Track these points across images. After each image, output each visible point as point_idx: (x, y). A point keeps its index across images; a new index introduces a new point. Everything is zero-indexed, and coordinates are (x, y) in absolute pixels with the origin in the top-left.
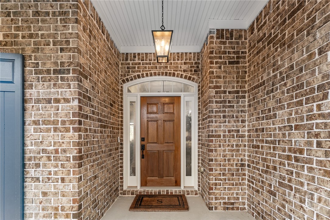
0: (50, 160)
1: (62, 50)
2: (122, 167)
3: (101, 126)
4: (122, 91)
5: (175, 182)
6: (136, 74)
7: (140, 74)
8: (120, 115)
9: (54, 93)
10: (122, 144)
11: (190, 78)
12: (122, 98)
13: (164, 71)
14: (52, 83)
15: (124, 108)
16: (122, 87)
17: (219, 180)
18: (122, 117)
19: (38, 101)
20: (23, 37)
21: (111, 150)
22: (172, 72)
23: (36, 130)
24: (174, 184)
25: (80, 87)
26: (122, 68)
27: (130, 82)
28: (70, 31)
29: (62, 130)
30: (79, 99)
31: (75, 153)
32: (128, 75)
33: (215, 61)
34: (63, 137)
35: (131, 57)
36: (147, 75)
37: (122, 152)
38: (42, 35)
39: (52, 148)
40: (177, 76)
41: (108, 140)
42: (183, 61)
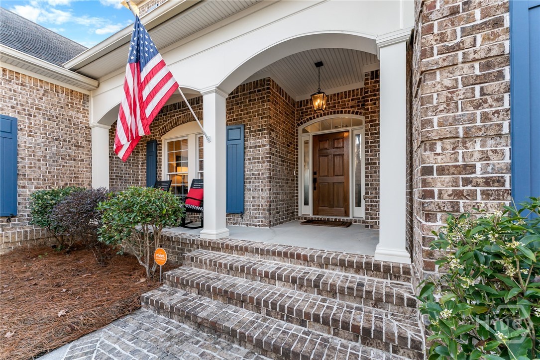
0: (256, 179)
1: (262, 118)
2: (297, 196)
3: (282, 161)
4: (297, 133)
5: (344, 212)
6: (308, 117)
7: (312, 116)
8: (296, 153)
9: (258, 142)
10: (297, 177)
11: (357, 113)
12: (297, 139)
13: (333, 111)
14: (257, 137)
15: (299, 147)
16: (297, 130)
17: (374, 202)
18: (297, 155)
19: (251, 147)
20: (244, 115)
21: (288, 180)
22: (340, 110)
23: (249, 163)
24: (344, 214)
25: (270, 137)
26: (297, 114)
27: (304, 124)
28: (266, 107)
29: (262, 162)
30: (270, 144)
31: (268, 175)
32: (302, 119)
33: (370, 99)
34: (262, 166)
35: (304, 103)
36: (318, 116)
37: (297, 184)
38: (253, 111)
39: (257, 172)
40: (345, 113)
41: (286, 171)
42: (350, 98)
